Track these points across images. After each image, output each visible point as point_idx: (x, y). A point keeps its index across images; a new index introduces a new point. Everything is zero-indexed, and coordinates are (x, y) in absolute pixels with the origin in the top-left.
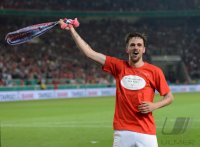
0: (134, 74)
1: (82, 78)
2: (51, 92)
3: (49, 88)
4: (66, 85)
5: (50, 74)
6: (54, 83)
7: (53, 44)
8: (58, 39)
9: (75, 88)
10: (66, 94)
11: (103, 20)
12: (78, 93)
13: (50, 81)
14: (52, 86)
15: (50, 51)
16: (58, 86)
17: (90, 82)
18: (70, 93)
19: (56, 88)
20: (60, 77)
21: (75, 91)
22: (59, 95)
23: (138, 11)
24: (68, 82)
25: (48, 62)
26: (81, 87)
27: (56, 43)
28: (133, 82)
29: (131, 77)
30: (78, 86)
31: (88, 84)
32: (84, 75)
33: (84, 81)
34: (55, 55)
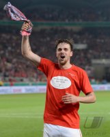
0: (61, 75)
1: (33, 77)
2: (8, 88)
3: (6, 85)
4: (21, 83)
5: (7, 74)
6: (10, 80)
7: (10, 48)
8: (14, 44)
9: (28, 85)
10: (20, 90)
11: (52, 29)
12: (30, 90)
13: (7, 79)
14: (9, 83)
15: (7, 54)
16: (14, 83)
17: (41, 80)
18: (23, 89)
19: (12, 85)
20: (15, 76)
21: (28, 87)
22: (14, 90)
23: (81, 21)
24: (22, 80)
25: (6, 63)
26: (33, 85)
27: (12, 47)
28: (61, 82)
29: (59, 77)
30: (30, 83)
31: (39, 82)
32: (35, 75)
33: (35, 80)
34: (11, 57)
